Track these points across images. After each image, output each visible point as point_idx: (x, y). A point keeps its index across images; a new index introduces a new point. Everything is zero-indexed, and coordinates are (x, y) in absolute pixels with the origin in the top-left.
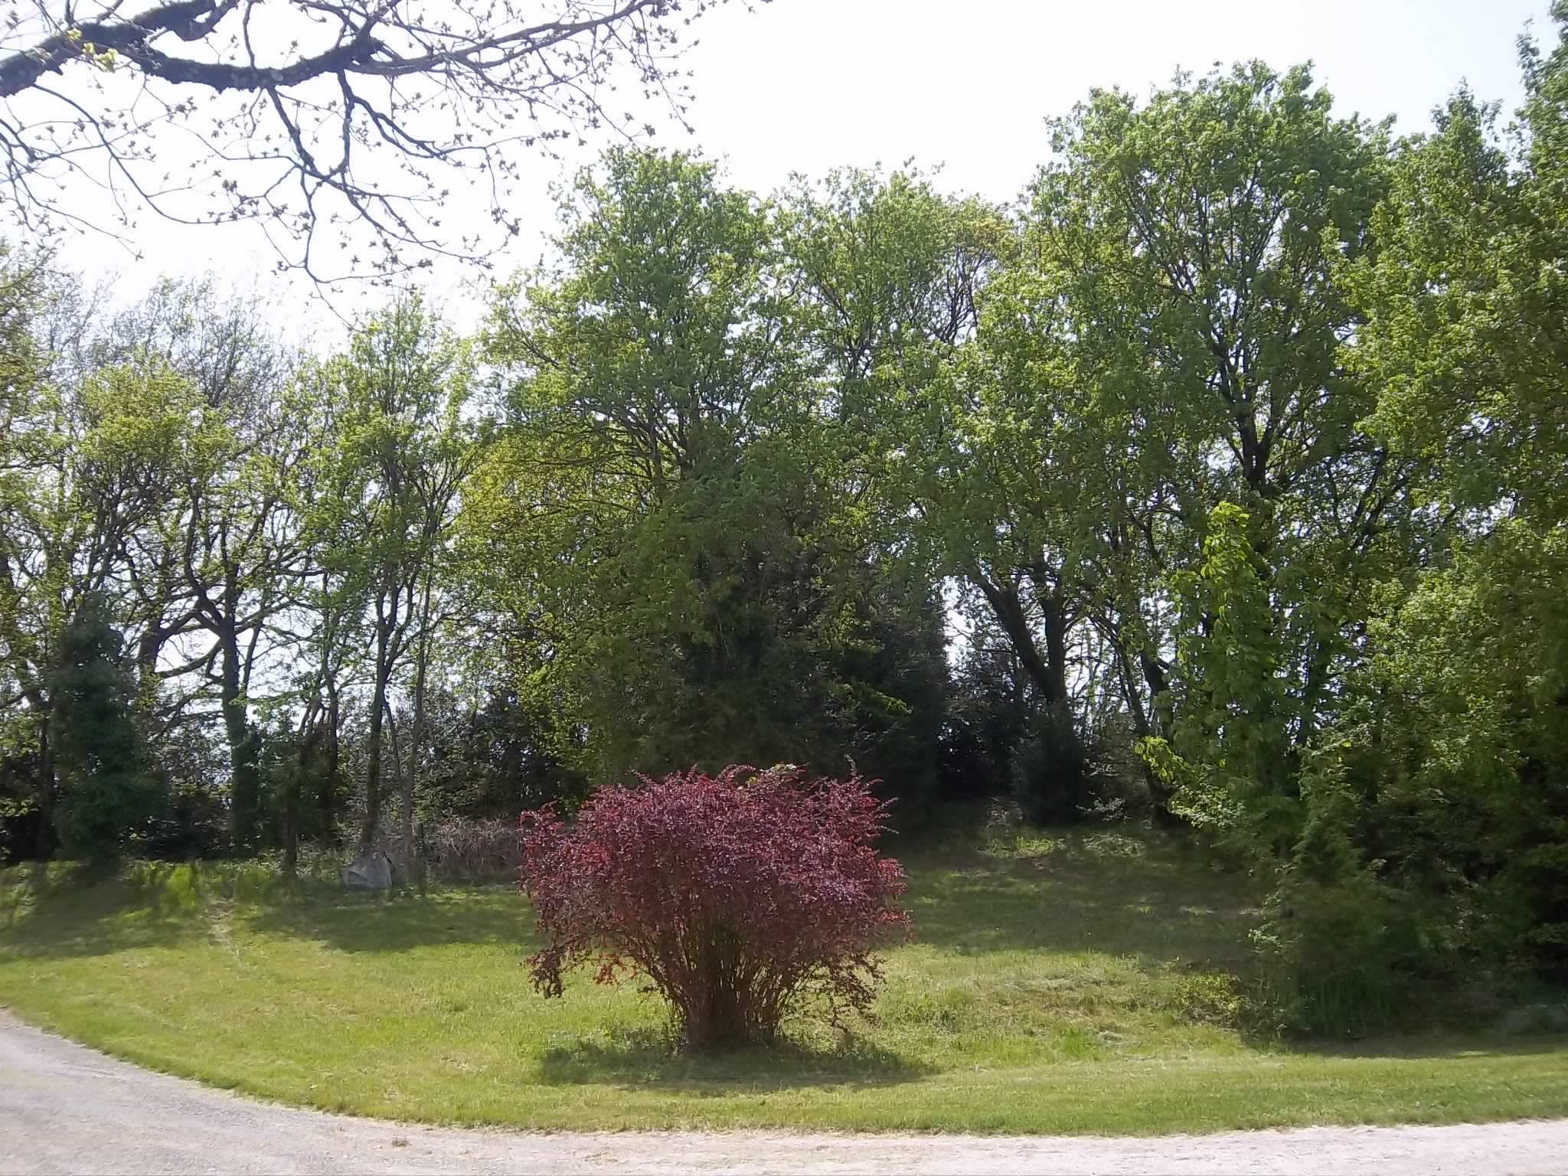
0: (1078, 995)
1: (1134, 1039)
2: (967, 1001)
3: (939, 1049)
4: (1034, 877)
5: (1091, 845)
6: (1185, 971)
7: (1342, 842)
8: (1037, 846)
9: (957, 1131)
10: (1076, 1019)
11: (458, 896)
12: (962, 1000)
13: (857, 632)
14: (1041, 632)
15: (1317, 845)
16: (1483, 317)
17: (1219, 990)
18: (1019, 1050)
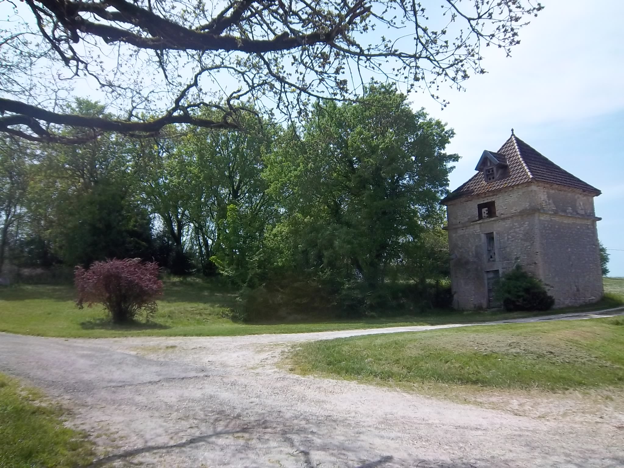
0: (198, 312)
1: (211, 321)
2: (174, 313)
3: (169, 323)
4: (176, 286)
5: (189, 279)
6: (220, 307)
7: (256, 280)
8: (176, 279)
9: (192, 336)
10: (198, 317)
11: (29, 287)
12: (171, 312)
13: (135, 226)
14: (176, 229)
15: (251, 280)
16: (296, 173)
17: (228, 311)
18: (187, 323)
